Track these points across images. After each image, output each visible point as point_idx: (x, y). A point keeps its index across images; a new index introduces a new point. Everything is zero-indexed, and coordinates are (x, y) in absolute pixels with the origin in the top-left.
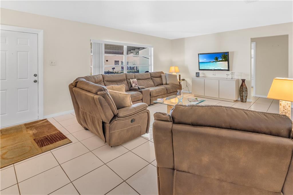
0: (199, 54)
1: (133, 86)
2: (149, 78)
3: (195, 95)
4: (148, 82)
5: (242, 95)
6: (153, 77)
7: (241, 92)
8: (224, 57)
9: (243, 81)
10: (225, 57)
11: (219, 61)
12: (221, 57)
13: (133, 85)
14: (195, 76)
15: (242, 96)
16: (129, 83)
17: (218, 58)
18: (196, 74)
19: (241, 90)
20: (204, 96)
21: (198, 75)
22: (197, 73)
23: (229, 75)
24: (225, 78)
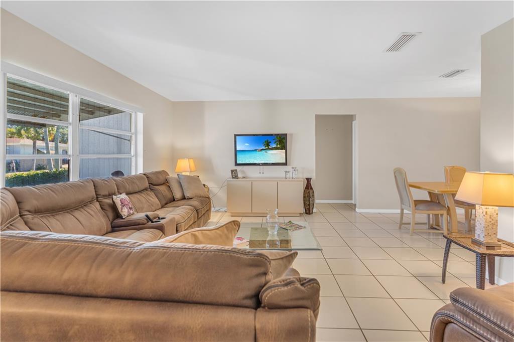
0: (236, 136)
1: (122, 214)
2: (146, 189)
3: (232, 213)
4: (150, 200)
5: (308, 203)
6: (154, 185)
7: (307, 199)
8: (279, 141)
9: (308, 180)
10: (281, 141)
11: (272, 149)
12: (275, 141)
13: (124, 212)
14: (231, 176)
15: (309, 205)
16: (107, 207)
17: (270, 142)
18: (232, 173)
19: (306, 195)
20: (252, 213)
21: (235, 175)
22: (232, 171)
23: (289, 172)
24: (283, 178)
